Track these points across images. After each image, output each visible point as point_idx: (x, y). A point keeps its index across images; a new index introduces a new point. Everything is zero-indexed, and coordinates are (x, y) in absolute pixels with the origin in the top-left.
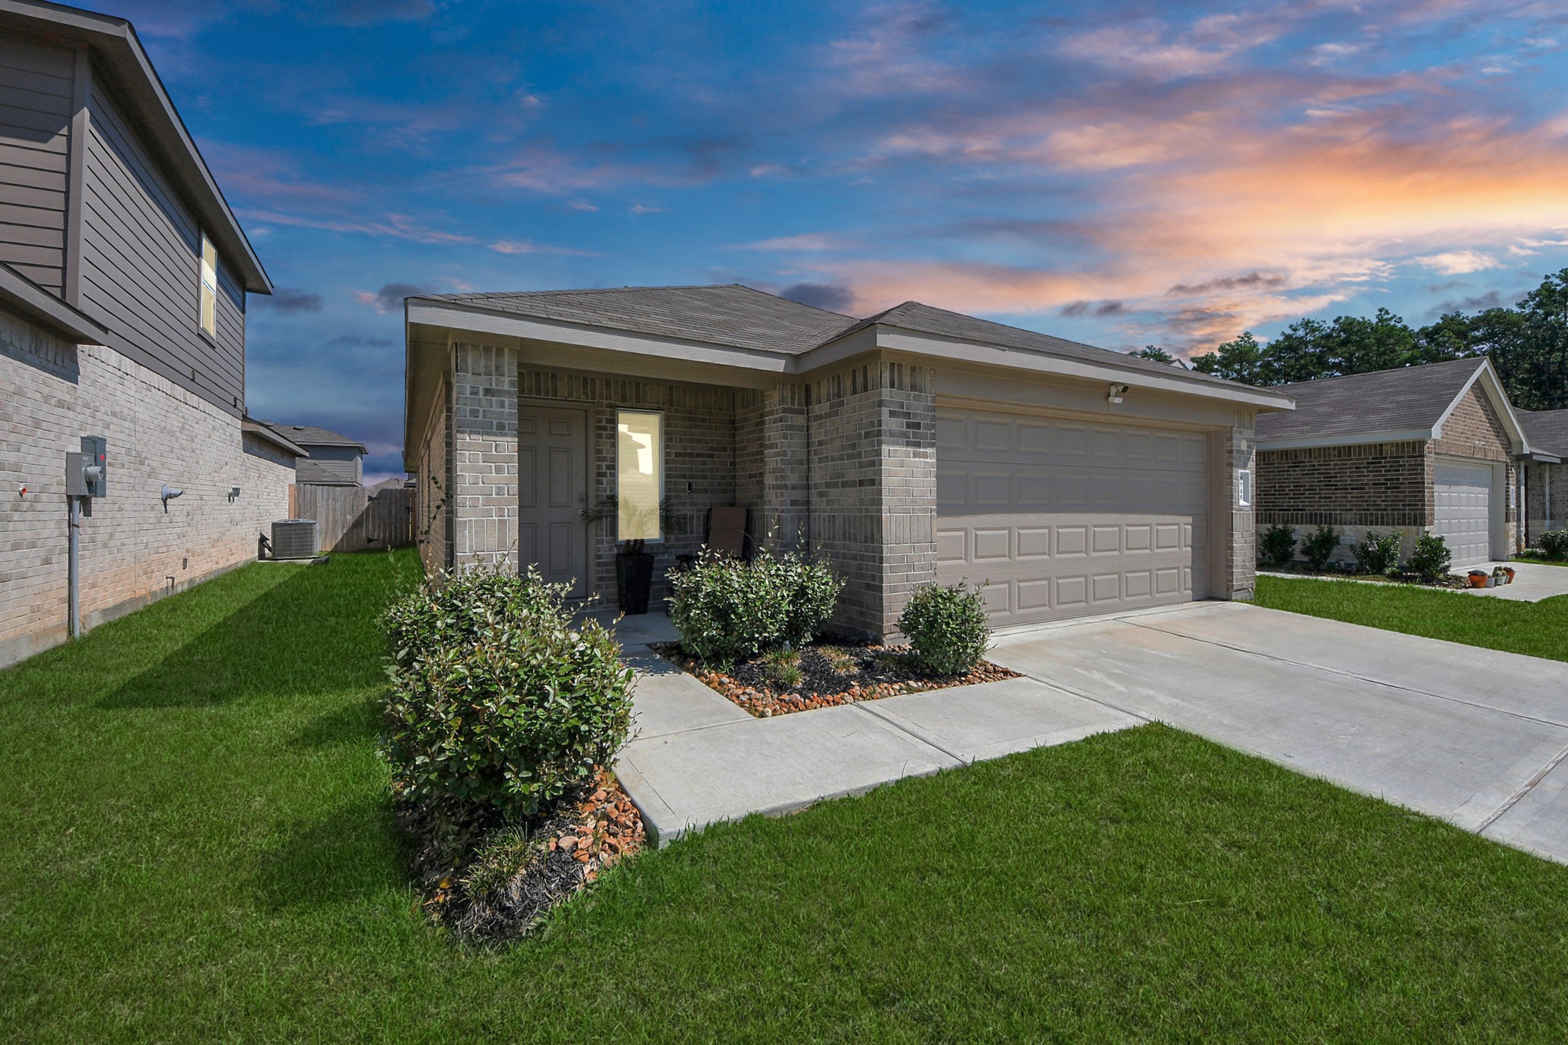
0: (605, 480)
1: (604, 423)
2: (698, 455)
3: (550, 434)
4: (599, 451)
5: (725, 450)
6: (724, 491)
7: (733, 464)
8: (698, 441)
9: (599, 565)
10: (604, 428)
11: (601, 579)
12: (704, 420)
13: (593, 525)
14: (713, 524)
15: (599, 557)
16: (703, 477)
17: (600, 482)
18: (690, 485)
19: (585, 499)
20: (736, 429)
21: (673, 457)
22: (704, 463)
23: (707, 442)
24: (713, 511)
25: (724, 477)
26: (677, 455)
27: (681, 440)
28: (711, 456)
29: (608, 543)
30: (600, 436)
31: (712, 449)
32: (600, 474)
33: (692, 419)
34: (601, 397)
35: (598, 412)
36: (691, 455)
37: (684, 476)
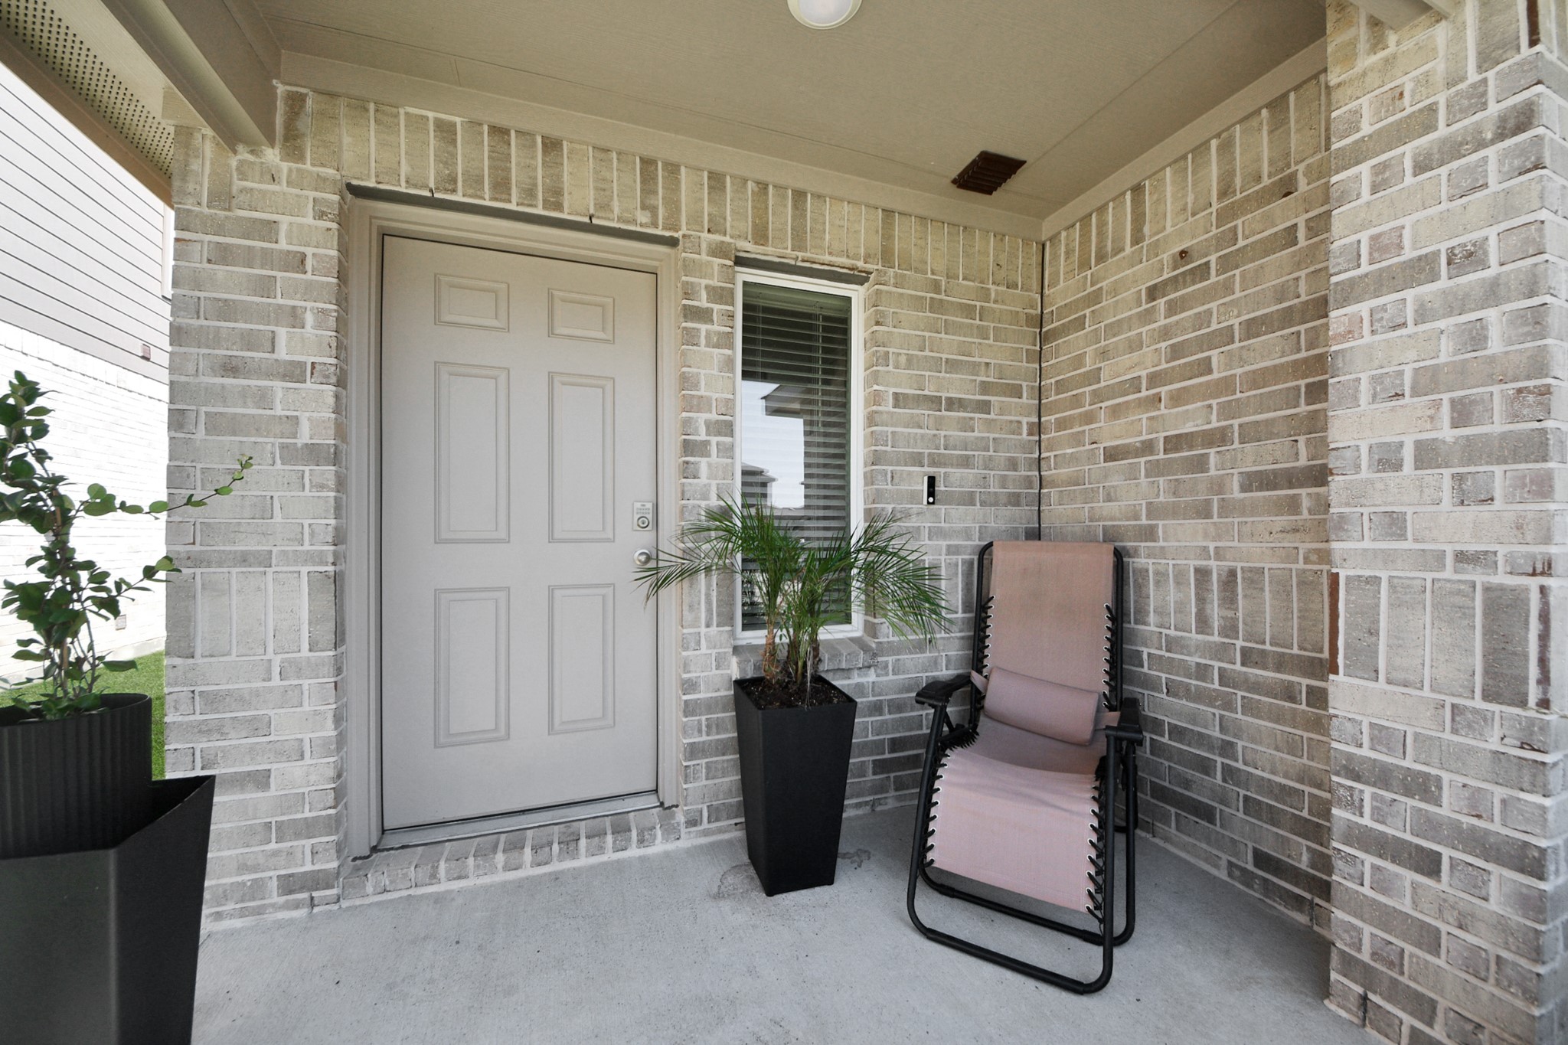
0: (703, 463)
1: (703, 302)
2: (952, 404)
3: (551, 332)
4: (686, 382)
5: (1016, 391)
6: (1015, 500)
7: (1038, 428)
8: (953, 366)
9: (689, 709)
10: (704, 315)
11: (693, 751)
12: (968, 311)
13: (670, 594)
14: (998, 590)
15: (689, 686)
16: (966, 462)
17: (688, 471)
18: (932, 481)
19: (653, 522)
20: (1044, 338)
21: (888, 406)
22: (967, 426)
23: (974, 368)
24: (998, 552)
25: (1013, 465)
26: (899, 400)
27: (910, 362)
28: (984, 407)
29: (712, 645)
30: (690, 338)
31: (985, 388)
32: (689, 448)
33: (937, 306)
34: (695, 219)
35: (688, 267)
36: (935, 402)
37: (917, 460)
